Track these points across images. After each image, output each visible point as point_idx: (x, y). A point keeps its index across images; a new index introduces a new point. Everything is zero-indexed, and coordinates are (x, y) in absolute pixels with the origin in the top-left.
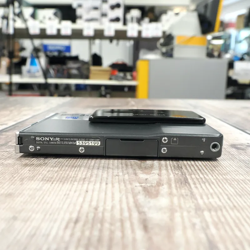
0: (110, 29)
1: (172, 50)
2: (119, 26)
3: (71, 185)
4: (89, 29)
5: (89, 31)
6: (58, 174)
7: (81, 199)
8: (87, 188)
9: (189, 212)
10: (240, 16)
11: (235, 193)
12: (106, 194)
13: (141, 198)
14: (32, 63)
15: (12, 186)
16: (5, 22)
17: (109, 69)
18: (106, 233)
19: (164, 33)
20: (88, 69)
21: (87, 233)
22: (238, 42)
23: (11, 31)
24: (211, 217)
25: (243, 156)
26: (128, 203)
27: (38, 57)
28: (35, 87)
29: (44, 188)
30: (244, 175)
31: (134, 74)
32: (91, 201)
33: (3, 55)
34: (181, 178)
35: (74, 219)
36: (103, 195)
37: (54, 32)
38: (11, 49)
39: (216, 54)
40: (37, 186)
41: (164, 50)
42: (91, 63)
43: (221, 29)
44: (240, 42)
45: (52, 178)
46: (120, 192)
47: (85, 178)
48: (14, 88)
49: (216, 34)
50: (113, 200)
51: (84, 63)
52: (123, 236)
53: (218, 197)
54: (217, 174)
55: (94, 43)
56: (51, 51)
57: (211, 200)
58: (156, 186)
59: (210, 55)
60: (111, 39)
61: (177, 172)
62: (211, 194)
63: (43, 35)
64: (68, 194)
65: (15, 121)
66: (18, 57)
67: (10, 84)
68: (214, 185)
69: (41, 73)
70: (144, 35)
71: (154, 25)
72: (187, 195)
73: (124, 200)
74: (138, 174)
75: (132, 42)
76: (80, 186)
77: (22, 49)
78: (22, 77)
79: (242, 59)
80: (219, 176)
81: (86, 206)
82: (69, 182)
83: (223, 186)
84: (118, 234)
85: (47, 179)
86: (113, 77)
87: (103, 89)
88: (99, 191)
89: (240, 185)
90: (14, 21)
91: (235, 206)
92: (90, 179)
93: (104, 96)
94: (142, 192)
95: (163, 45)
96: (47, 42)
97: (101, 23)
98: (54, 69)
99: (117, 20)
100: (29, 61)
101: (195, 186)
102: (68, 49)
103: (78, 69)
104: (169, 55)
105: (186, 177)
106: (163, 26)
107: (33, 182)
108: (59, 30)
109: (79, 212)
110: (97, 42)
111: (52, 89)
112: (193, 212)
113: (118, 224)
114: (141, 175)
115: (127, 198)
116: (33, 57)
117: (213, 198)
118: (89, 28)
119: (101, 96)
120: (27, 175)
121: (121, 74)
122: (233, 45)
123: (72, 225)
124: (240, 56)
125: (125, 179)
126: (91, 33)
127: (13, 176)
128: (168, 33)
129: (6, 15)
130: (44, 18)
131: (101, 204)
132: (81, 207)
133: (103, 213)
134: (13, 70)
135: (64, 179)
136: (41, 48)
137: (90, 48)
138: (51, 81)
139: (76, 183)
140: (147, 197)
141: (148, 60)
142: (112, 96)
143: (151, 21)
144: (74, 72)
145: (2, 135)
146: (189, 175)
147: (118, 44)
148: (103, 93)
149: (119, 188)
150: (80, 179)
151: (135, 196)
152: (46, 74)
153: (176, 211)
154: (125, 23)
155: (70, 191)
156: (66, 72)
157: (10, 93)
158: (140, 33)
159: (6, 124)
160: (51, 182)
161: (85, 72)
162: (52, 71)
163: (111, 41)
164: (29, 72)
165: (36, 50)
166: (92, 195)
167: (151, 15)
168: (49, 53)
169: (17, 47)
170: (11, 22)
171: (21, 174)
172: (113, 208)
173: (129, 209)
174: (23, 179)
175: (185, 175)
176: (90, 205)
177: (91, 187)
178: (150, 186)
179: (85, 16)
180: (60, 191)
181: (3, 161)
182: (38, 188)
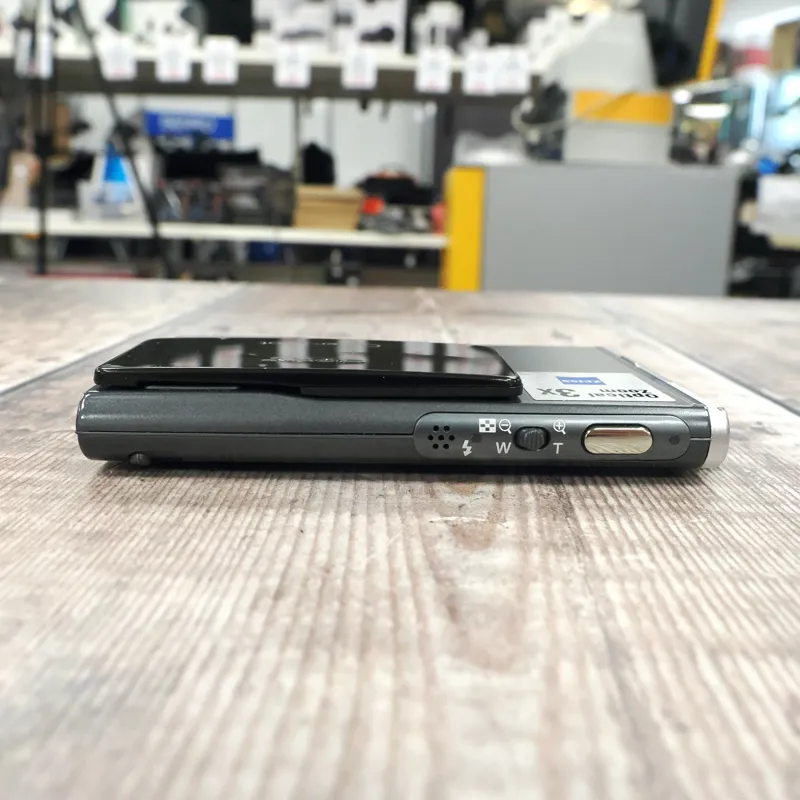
0: (361, 65)
1: (560, 135)
2: (391, 56)
3: (260, 514)
4: (292, 65)
5: (292, 71)
6: (220, 491)
7: (286, 549)
8: (302, 523)
9: (567, 582)
10: (782, 29)
11: (696, 543)
12: (351, 537)
13: (445, 549)
14: (111, 174)
15: (102, 515)
16: (25, 38)
17: (357, 194)
18: (354, 621)
19: (535, 79)
20: (290, 196)
21: (307, 619)
22: (774, 111)
23: (44, 69)
24: (624, 592)
25: (738, 456)
26: (409, 560)
27: (130, 154)
28: (121, 251)
29: (187, 521)
30: (731, 501)
31: (437, 211)
32: (313, 553)
33: (18, 146)
34: (555, 504)
35: (273, 591)
36: (343, 539)
37: (182, 73)
38: (44, 126)
39: (702, 150)
40: (168, 516)
41: (534, 135)
42: (298, 174)
43: (722, 69)
44: (782, 112)
45: (205, 499)
46: (390, 534)
47: (294, 501)
48: (52, 251)
49: (705, 85)
50: (370, 553)
51: (275, 173)
52: (397, 627)
53: (649, 552)
54: (656, 498)
55: (309, 111)
56: (171, 135)
57: (629, 557)
58: (485, 522)
59: (682, 153)
60: (364, 98)
61: (545, 492)
62: (632, 544)
63: (145, 80)
64: (253, 537)
65: (81, 350)
66: (65, 151)
67: (42, 240)
68: (643, 523)
69: (138, 205)
70: (472, 85)
71: (503, 53)
72: (566, 545)
73: (401, 554)
74: (438, 494)
75: (431, 109)
76: (282, 520)
77: (80, 127)
78: (77, 218)
79: (784, 169)
80: (659, 502)
81: (300, 563)
82: (253, 510)
83: (667, 526)
84: (384, 623)
85: (193, 501)
86: (370, 222)
87: (336, 257)
88: (335, 533)
89: (712, 525)
90: (55, 34)
91: (689, 572)
92: (308, 501)
93: (340, 281)
94: (446, 537)
95: (532, 119)
96: (157, 104)
97: (333, 48)
98: (179, 194)
99: (384, 35)
100: (100, 166)
101: (591, 526)
102: (226, 127)
103: (258, 193)
104: (549, 151)
105: (570, 503)
106: (532, 57)
107: (154, 507)
108: (197, 68)
109: (284, 576)
110: (320, 105)
111: (175, 255)
112: (577, 582)
113: (385, 604)
114: (447, 495)
115: (408, 548)
116: (112, 155)
117: (635, 552)
118: (293, 61)
119: (331, 280)
120: (138, 491)
121: (396, 213)
122: (757, 122)
123: (267, 602)
124: (778, 159)
125: (403, 506)
126: (300, 77)
127: (99, 492)
128: (547, 81)
129: (29, 17)
130: (150, 25)
131: (340, 560)
132: (289, 565)
133: (345, 580)
134: (51, 195)
135: (238, 501)
136: (139, 123)
137: (297, 126)
138: (171, 231)
139: (271, 512)
140: (461, 546)
141: (482, 169)
142: (365, 282)
143: (494, 40)
144: (245, 202)
145: (52, 388)
146: (578, 498)
147: (385, 114)
148: (337, 271)
149: (388, 524)
150: (281, 502)
151: (428, 543)
152: (154, 209)
153: (535, 579)
154: (409, 48)
155: (257, 528)
156: (217, 204)
157: (42, 267)
158: (457, 78)
159: (56, 359)
160: (204, 510)
161: (279, 204)
162: (173, 200)
163: (364, 106)
164: (101, 200)
165: (124, 132)
166: (316, 541)
167: (492, 20)
168: (163, 142)
169: (62, 122)
170: (44, 40)
171: (122, 488)
172: (370, 568)
173: (413, 573)
174: (128, 498)
175: (568, 497)
176: (311, 562)
177: (311, 521)
178: (469, 523)
179: (283, 23)
180: (230, 528)
181: (66, 456)
182: (172, 520)
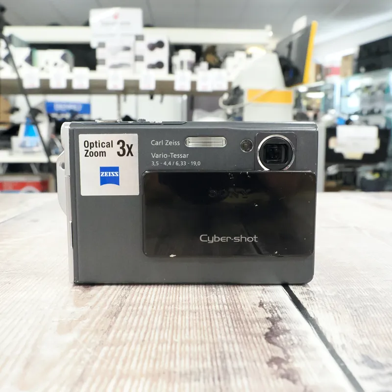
0: (148, 79)
1: (241, 109)
2: (162, 74)
4: (115, 80)
5: (115, 82)
10: (345, 58)
14: (28, 133)
19: (230, 84)
22: (344, 95)
27: (36, 123)
28: (35, 169)
34: (114, 310)
37: (63, 85)
39: (311, 114)
41: (230, 110)
43: (319, 77)
44: (348, 96)
55: (125, 100)
56: (59, 113)
60: (151, 94)
61: (115, 304)
63: (45, 88)
69: (41, 147)
70: (200, 88)
72: (102, 330)
75: (185, 97)
77: (15, 110)
78: (11, 155)
79: (348, 122)
95: (230, 103)
96: (51, 98)
97: (135, 72)
99: (160, 65)
100: (22, 130)
102: (87, 108)
104: (236, 117)
105: (121, 309)
106: (228, 74)
108: (69, 82)
110: (131, 98)
114: (70, 307)
116: (29, 124)
118: (116, 78)
122: (337, 100)
124: (346, 118)
128: (234, 85)
130: (47, 63)
136: (42, 108)
137: (119, 108)
143: (210, 67)
147: (162, 101)
154: (171, 71)
158: (194, 84)
162: (59, 144)
163: (152, 97)
164: (23, 145)
165: (34, 112)
167: (210, 57)
168: (54, 115)
175: (123, 306)
179: (109, 62)
